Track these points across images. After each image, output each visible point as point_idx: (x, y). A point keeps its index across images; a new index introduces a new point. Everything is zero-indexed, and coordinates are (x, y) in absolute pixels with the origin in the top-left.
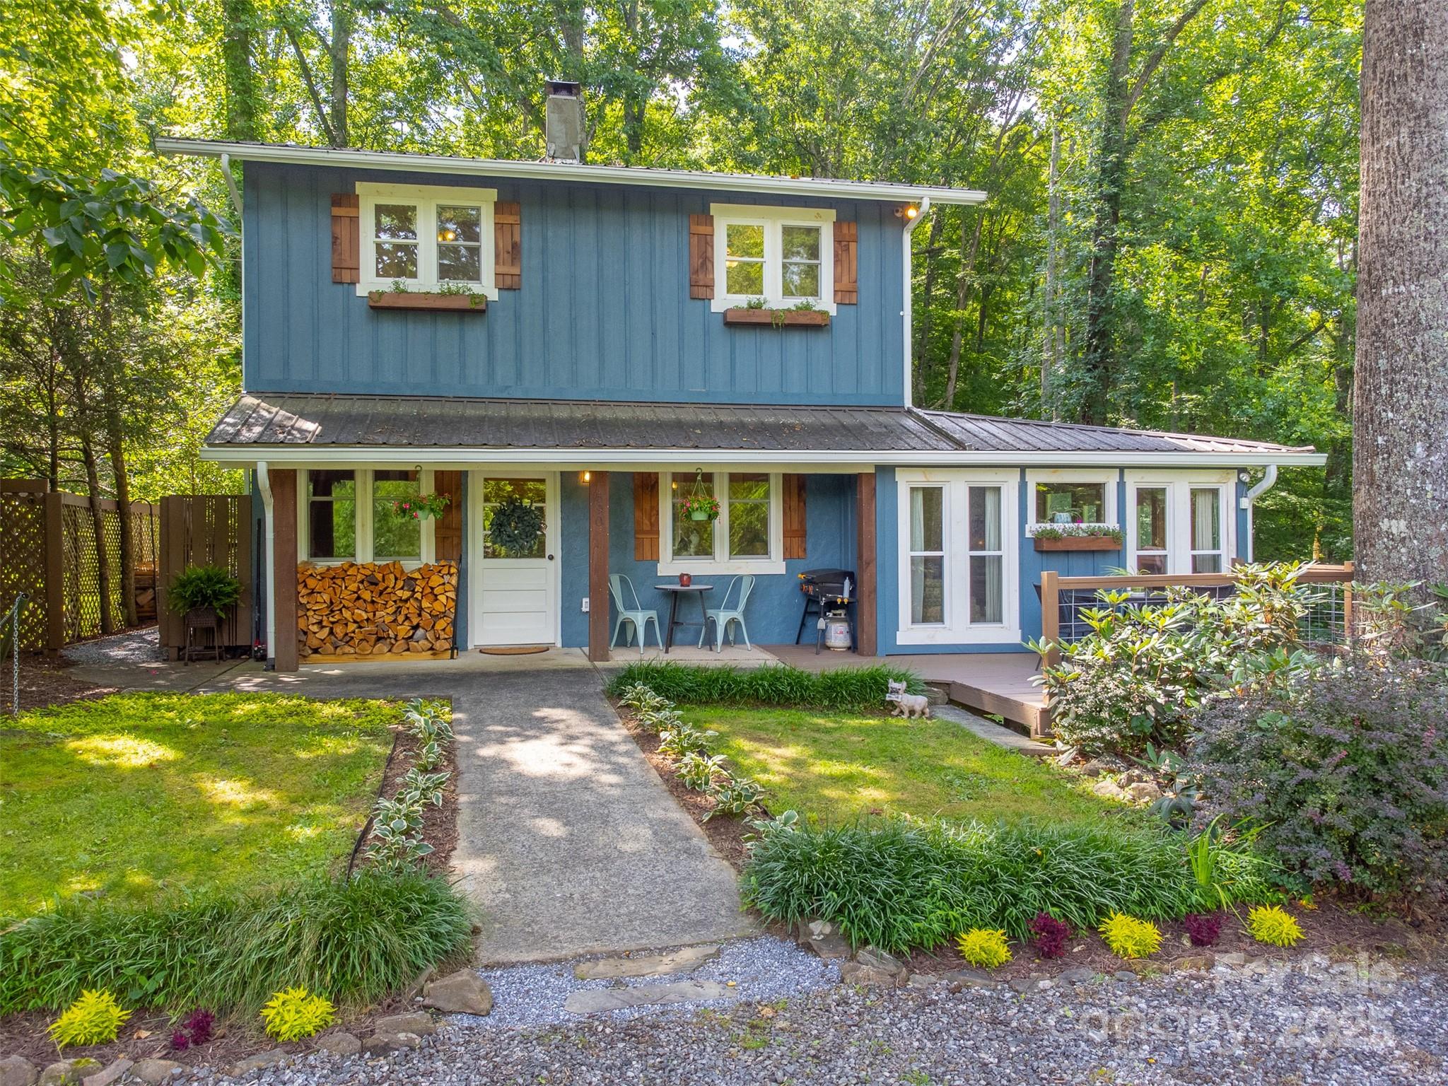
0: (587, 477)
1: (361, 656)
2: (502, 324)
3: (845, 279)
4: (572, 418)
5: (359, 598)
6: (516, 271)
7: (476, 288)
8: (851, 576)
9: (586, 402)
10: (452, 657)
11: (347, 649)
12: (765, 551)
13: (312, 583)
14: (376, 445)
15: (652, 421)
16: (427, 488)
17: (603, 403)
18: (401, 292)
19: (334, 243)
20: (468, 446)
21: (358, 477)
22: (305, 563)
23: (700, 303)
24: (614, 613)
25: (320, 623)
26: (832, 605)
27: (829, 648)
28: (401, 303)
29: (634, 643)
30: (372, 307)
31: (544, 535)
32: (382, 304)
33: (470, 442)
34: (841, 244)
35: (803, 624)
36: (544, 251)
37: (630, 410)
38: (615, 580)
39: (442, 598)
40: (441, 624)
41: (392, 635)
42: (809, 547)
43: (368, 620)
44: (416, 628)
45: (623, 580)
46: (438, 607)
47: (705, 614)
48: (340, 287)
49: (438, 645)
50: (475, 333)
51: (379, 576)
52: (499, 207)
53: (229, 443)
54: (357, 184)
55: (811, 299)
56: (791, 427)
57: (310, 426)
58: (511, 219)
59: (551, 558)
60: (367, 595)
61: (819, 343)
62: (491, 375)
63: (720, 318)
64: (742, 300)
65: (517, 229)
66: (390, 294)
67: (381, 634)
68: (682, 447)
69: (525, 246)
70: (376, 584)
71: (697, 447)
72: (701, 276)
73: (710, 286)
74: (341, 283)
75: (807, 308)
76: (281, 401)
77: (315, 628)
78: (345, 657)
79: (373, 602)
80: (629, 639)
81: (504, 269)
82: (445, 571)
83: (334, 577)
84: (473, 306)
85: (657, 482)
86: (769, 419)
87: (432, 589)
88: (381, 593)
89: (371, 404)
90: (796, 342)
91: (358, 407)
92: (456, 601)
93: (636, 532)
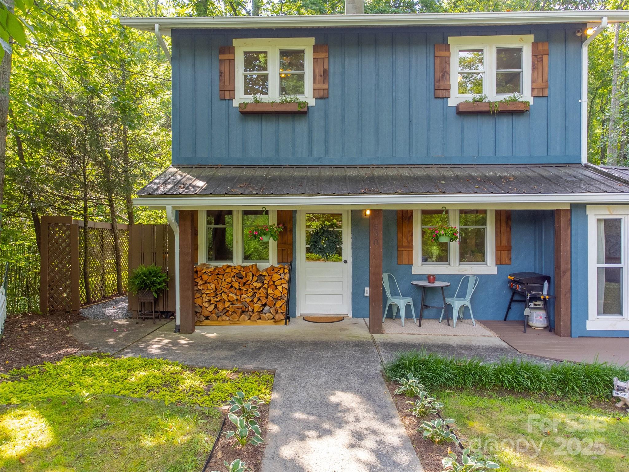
0: (368, 212)
1: (233, 322)
2: (317, 118)
3: (540, 80)
4: (358, 176)
5: (232, 286)
6: (326, 87)
7: (302, 98)
8: (548, 279)
9: (367, 166)
10: (286, 324)
11: (225, 317)
12: (483, 259)
13: (205, 277)
14: (236, 195)
15: (410, 177)
16: (273, 220)
17: (378, 166)
18: (257, 102)
19: (220, 76)
20: (293, 195)
21: (234, 214)
22: (203, 265)
23: (440, 101)
24: (385, 299)
25: (210, 301)
26: (534, 298)
27: (530, 327)
28: (258, 109)
29: (398, 316)
30: (241, 113)
31: (341, 248)
32: (248, 109)
33: (294, 192)
34: (537, 57)
35: (509, 308)
36: (343, 73)
37: (395, 169)
38: (385, 277)
39: (280, 288)
40: (279, 304)
41: (250, 309)
42: (513, 256)
43: (237, 300)
44: (265, 305)
45: (390, 277)
46: (278, 293)
47: (444, 300)
48: (224, 102)
49: (277, 317)
50: (301, 126)
51: (243, 274)
52: (316, 48)
53: (150, 195)
54: (234, 40)
55: (517, 94)
56: (506, 178)
57: (201, 184)
58: (322, 55)
59: (345, 262)
60: (236, 285)
61: (521, 123)
62: (310, 151)
63: (454, 110)
64: (469, 97)
65: (326, 60)
66: (252, 104)
67: (245, 309)
68: (433, 193)
69: (331, 71)
70: (242, 278)
71: (444, 193)
72: (442, 83)
73: (448, 89)
74: (224, 99)
75: (514, 100)
76: (190, 169)
77: (206, 305)
78: (224, 322)
79: (240, 289)
80: (394, 314)
81: (318, 86)
82: (282, 271)
83: (219, 273)
84: (300, 109)
85: (412, 215)
86: (490, 174)
87: (274, 282)
88: (244, 284)
89: (240, 170)
90: (505, 123)
91: (232, 172)
92: (289, 290)
93: (398, 247)
